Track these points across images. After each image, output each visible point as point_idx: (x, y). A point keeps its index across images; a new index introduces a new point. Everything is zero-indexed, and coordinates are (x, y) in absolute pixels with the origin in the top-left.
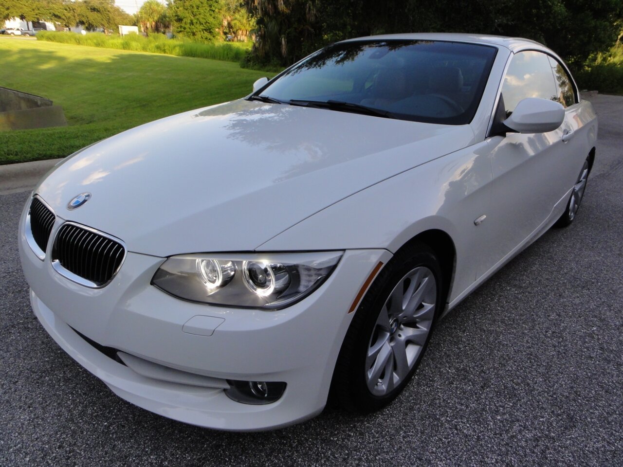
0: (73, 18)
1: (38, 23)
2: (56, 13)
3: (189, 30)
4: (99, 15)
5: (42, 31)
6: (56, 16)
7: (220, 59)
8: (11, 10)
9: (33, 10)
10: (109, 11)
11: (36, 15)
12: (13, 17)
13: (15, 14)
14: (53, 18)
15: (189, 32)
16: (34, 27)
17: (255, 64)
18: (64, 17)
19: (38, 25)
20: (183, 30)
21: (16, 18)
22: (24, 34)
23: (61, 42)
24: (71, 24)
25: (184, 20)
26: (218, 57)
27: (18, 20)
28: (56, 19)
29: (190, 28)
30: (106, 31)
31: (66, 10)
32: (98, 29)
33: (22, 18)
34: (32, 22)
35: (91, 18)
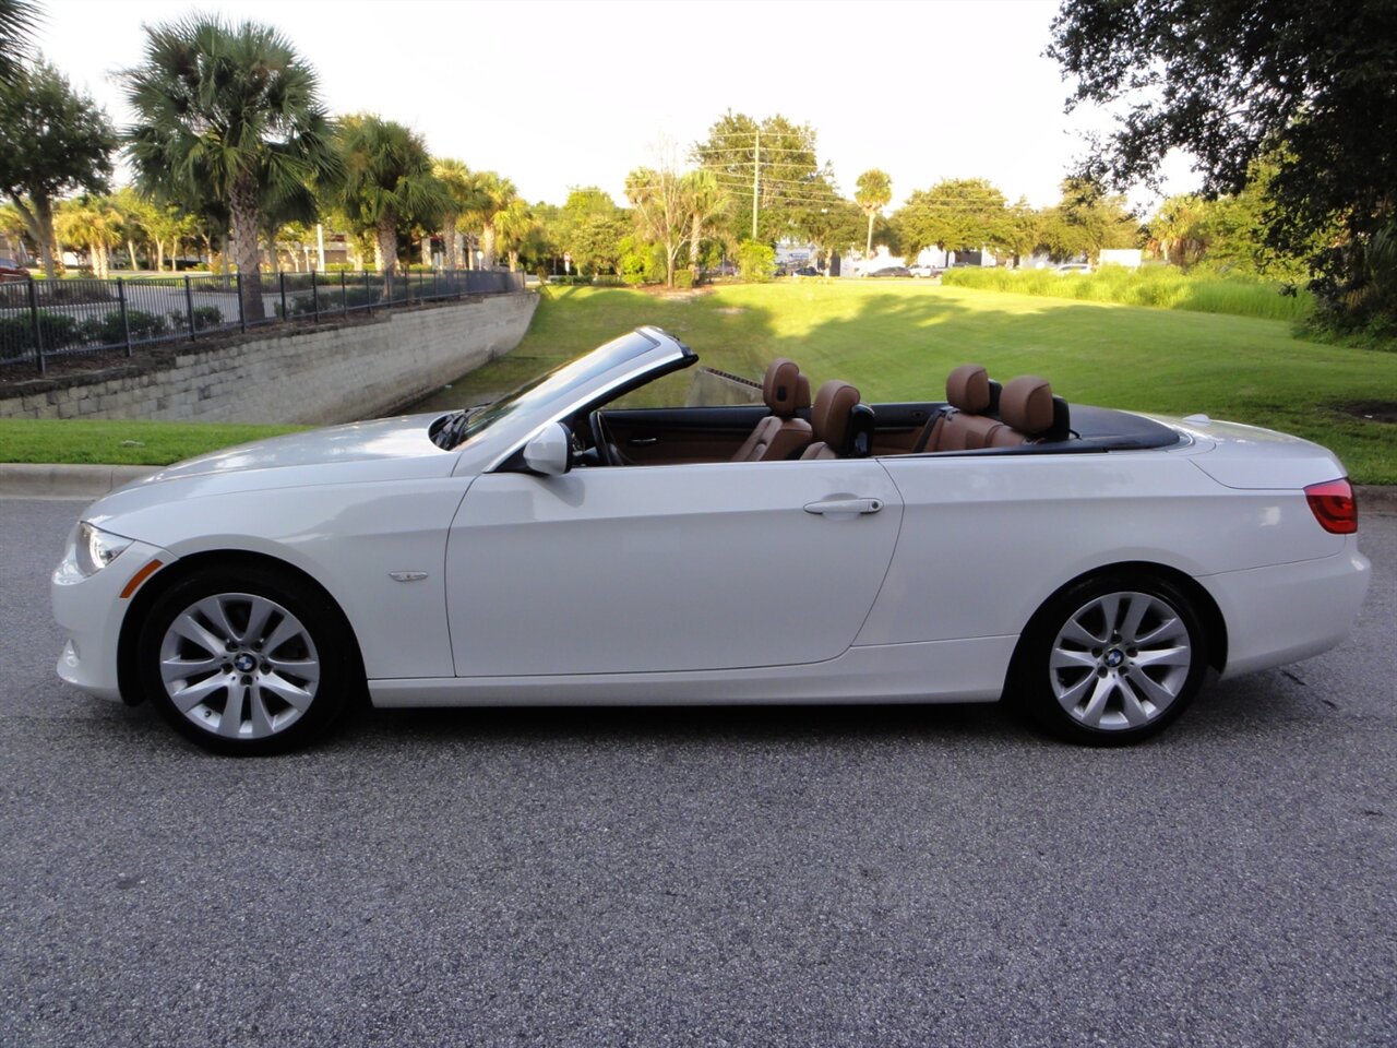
0: (1028, 240)
1: (966, 252)
2: (999, 234)
4: (1082, 230)
5: (968, 269)
6: (997, 239)
7: (1272, 317)
8: (926, 234)
9: (961, 231)
10: (1103, 222)
11: (964, 239)
12: (927, 245)
13: (929, 241)
14: (993, 242)
15: (1246, 256)
16: (958, 260)
17: (1326, 330)
18: (1010, 240)
19: (966, 257)
20: (1231, 251)
21: (931, 247)
22: (935, 274)
23: (976, 287)
24: (1021, 252)
25: (1238, 232)
26: (1270, 313)
27: (934, 248)
28: (996, 244)
30: (1089, 260)
31: (1018, 226)
32: (1075, 259)
33: (941, 245)
34: (955, 251)
35: (1064, 238)
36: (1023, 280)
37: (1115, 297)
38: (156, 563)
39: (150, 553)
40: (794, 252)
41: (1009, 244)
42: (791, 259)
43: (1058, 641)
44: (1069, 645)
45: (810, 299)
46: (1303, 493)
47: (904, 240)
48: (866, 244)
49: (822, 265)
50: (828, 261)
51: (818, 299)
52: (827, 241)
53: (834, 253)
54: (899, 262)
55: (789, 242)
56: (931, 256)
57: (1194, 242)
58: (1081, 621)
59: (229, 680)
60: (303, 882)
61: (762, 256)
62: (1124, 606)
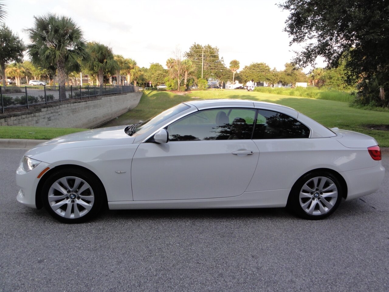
0: (276, 80)
1: (259, 82)
2: (268, 78)
3: (335, 84)
4: (291, 77)
5: (260, 87)
6: (268, 79)
7: (343, 101)
8: (248, 77)
9: (258, 77)
10: (296, 75)
12: (249, 81)
13: (249, 79)
14: (267, 80)
15: (335, 85)
16: (257, 85)
17: (358, 105)
18: (271, 80)
19: (259, 84)
20: (331, 83)
24: (274, 83)
25: (333, 78)
26: (342, 100)
27: (251, 81)
28: (268, 80)
29: (336, 83)
30: (293, 85)
31: (274, 76)
32: (289, 85)
33: (253, 81)
34: (257, 82)
35: (286, 79)
36: (275, 90)
37: (301, 95)
38: (48, 168)
39: (46, 165)
40: (213, 82)
41: (271, 81)
42: (212, 84)
43: (302, 190)
44: (305, 191)
45: (217, 95)
46: (367, 149)
47: (243, 79)
48: (232, 80)
49: (220, 86)
50: (222, 84)
51: (219, 95)
52: (222, 79)
53: (224, 82)
54: (241, 85)
55: (211, 79)
56: (250, 84)
57: (321, 81)
58: (308, 185)
59: (68, 202)
60: (92, 261)
61: (204, 83)
62: (319, 181)
